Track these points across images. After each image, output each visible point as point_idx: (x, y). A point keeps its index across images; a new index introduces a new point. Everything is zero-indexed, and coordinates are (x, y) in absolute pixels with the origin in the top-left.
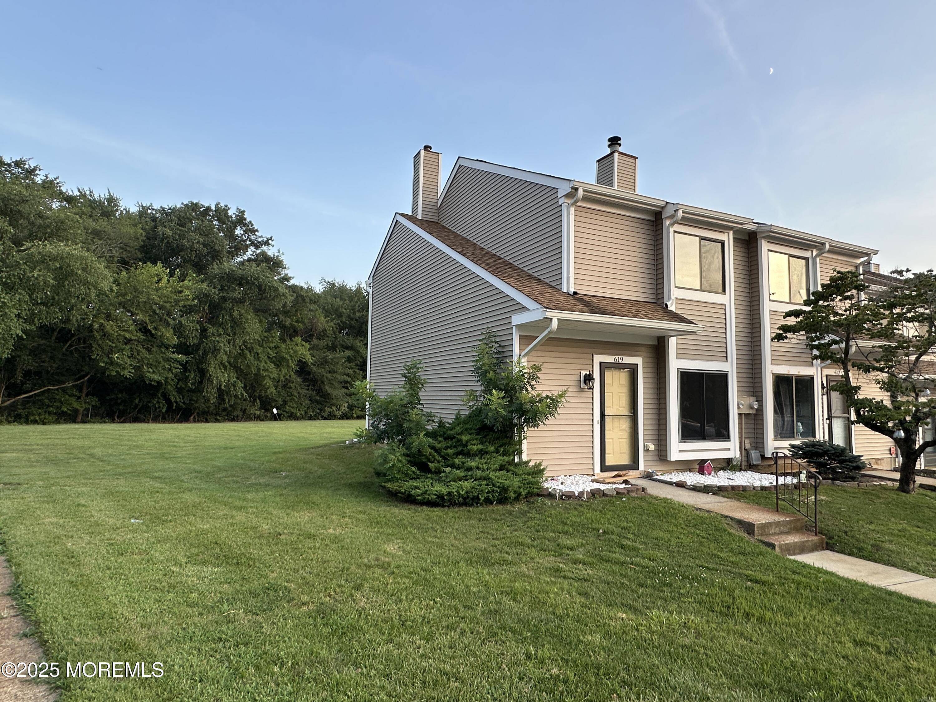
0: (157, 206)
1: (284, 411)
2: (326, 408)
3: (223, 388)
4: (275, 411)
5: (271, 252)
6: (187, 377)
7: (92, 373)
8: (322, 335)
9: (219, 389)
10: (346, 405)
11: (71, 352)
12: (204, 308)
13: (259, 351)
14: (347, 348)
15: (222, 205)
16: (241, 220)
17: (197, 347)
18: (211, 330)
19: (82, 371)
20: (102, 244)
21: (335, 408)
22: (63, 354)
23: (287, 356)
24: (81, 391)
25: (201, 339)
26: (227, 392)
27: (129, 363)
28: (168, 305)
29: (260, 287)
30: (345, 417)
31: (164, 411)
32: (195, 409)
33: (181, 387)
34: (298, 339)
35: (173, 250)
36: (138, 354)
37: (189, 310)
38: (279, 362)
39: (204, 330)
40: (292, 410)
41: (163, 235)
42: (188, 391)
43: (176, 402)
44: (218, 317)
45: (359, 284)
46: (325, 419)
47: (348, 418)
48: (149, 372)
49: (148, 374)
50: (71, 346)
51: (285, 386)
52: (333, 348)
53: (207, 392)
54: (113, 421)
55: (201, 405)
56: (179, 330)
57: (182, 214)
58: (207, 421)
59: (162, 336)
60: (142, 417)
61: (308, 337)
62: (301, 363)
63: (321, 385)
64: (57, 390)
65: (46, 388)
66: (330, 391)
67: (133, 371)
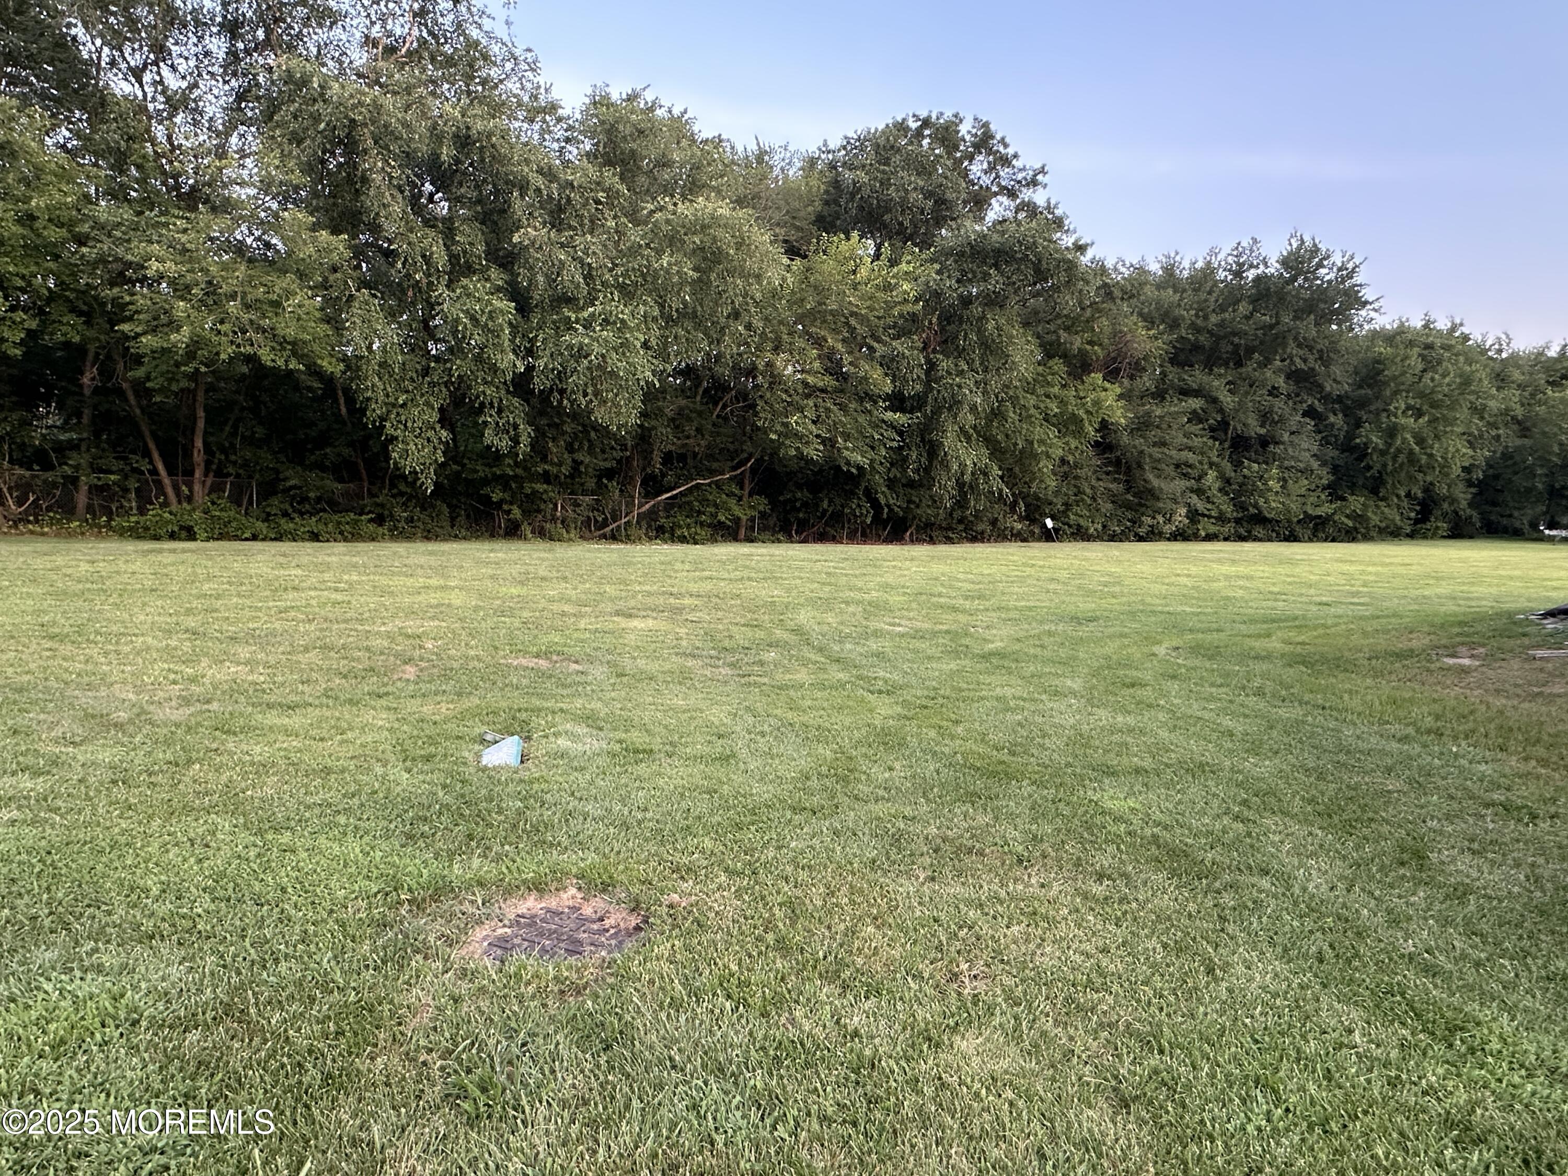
1: (1064, 524)
2: (1143, 518)
3: (966, 478)
4: (1049, 523)
5: (1039, 197)
6: (905, 459)
7: (757, 455)
8: (1137, 368)
9: (960, 480)
10: (1183, 511)
11: (726, 419)
12: (930, 323)
13: (1030, 405)
14: (1186, 392)
15: (949, 115)
16: (983, 142)
17: (921, 399)
18: (945, 364)
19: (742, 451)
21: (1161, 519)
22: (714, 424)
23: (1081, 413)
24: (742, 486)
25: (928, 383)
26: (972, 487)
27: (815, 432)
30: (1180, 536)
31: (869, 521)
32: (914, 518)
33: (895, 477)
34: (1097, 378)
36: (828, 417)
38: (1066, 424)
39: (932, 366)
40: (1082, 522)
41: (854, 184)
42: (907, 484)
43: (888, 506)
44: (956, 337)
45: (1212, 253)
46: (1141, 539)
47: (1187, 539)
48: (847, 449)
49: (844, 453)
50: (725, 407)
52: (1160, 395)
53: (939, 486)
54: (790, 539)
55: (925, 512)
56: (889, 364)
57: (882, 142)
58: (932, 541)
59: (866, 379)
60: (833, 532)
61: (1112, 375)
62: (1104, 426)
63: (1137, 473)
64: (709, 485)
65: (694, 483)
66: (1155, 482)
67: (821, 448)
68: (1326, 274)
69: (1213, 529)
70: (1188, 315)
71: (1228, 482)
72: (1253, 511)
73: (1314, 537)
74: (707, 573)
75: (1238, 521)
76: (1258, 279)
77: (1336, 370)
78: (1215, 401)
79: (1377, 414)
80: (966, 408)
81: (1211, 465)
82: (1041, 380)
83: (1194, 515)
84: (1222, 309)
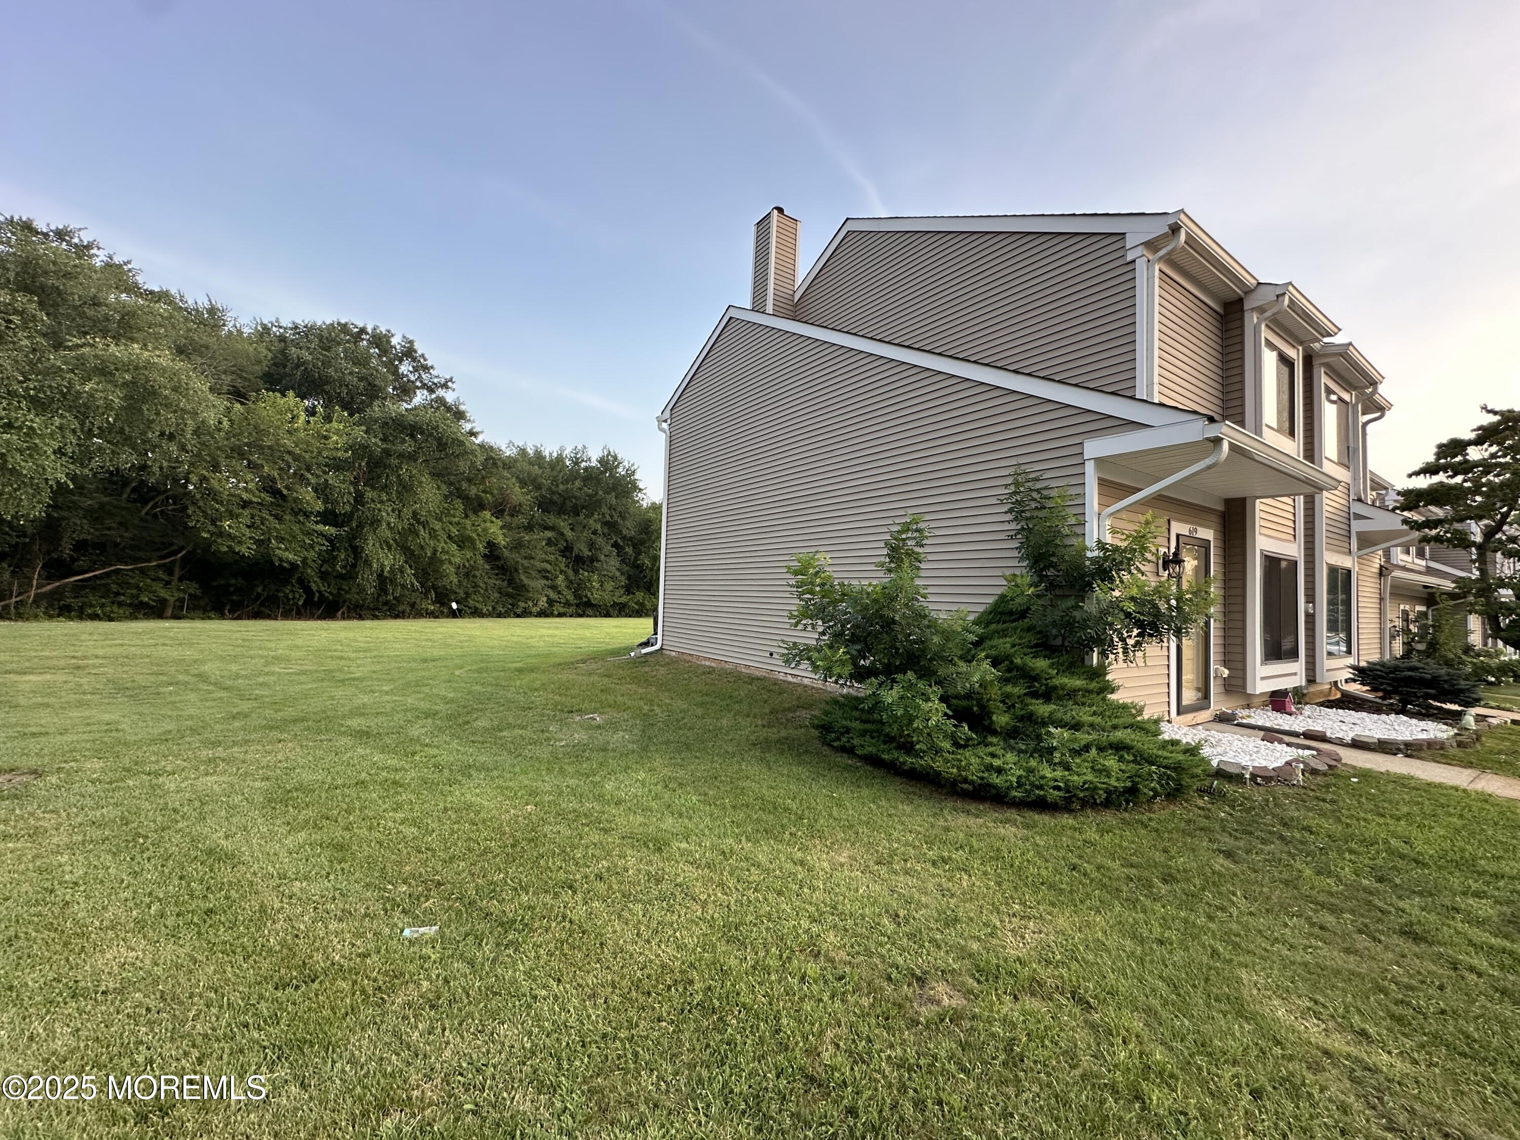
0: (286, 322)
2: (519, 603)
3: (386, 574)
4: (454, 606)
5: (450, 397)
6: (335, 558)
7: (189, 548)
8: (515, 511)
9: (380, 576)
10: (545, 599)
11: (155, 516)
12: (360, 465)
13: (437, 528)
14: (547, 528)
15: (383, 329)
16: (409, 352)
17: (349, 516)
18: (370, 494)
19: (173, 544)
20: (202, 364)
21: (531, 604)
22: (142, 520)
23: (474, 535)
24: (170, 572)
25: (355, 505)
26: (391, 581)
27: (248, 535)
28: (307, 456)
29: (439, 440)
30: (543, 614)
31: (300, 603)
32: (345, 601)
33: (326, 570)
34: (487, 514)
35: (314, 381)
36: (263, 524)
37: (338, 466)
38: (463, 542)
39: (360, 494)
40: (477, 605)
41: (299, 359)
42: (335, 577)
43: (320, 592)
44: (380, 477)
45: (562, 449)
46: (518, 616)
47: (547, 616)
48: (280, 549)
49: (277, 552)
50: (155, 506)
51: (467, 575)
52: (529, 528)
53: (363, 579)
54: (222, 617)
55: (354, 597)
56: (322, 491)
57: (325, 334)
58: (361, 618)
59: (299, 499)
60: (267, 611)
61: (499, 512)
62: (491, 545)
63: (515, 574)
64: (131, 570)
65: (113, 568)
66: (526, 581)
67: (254, 547)
68: (621, 471)
69: (562, 610)
70: (547, 483)
71: (571, 582)
72: (585, 599)
73: (619, 615)
74: (118, 642)
75: (577, 605)
76: (586, 469)
77: (628, 524)
78: (562, 534)
79: (649, 547)
80: (384, 526)
81: (561, 572)
82: (446, 512)
83: (551, 602)
84: (566, 482)
